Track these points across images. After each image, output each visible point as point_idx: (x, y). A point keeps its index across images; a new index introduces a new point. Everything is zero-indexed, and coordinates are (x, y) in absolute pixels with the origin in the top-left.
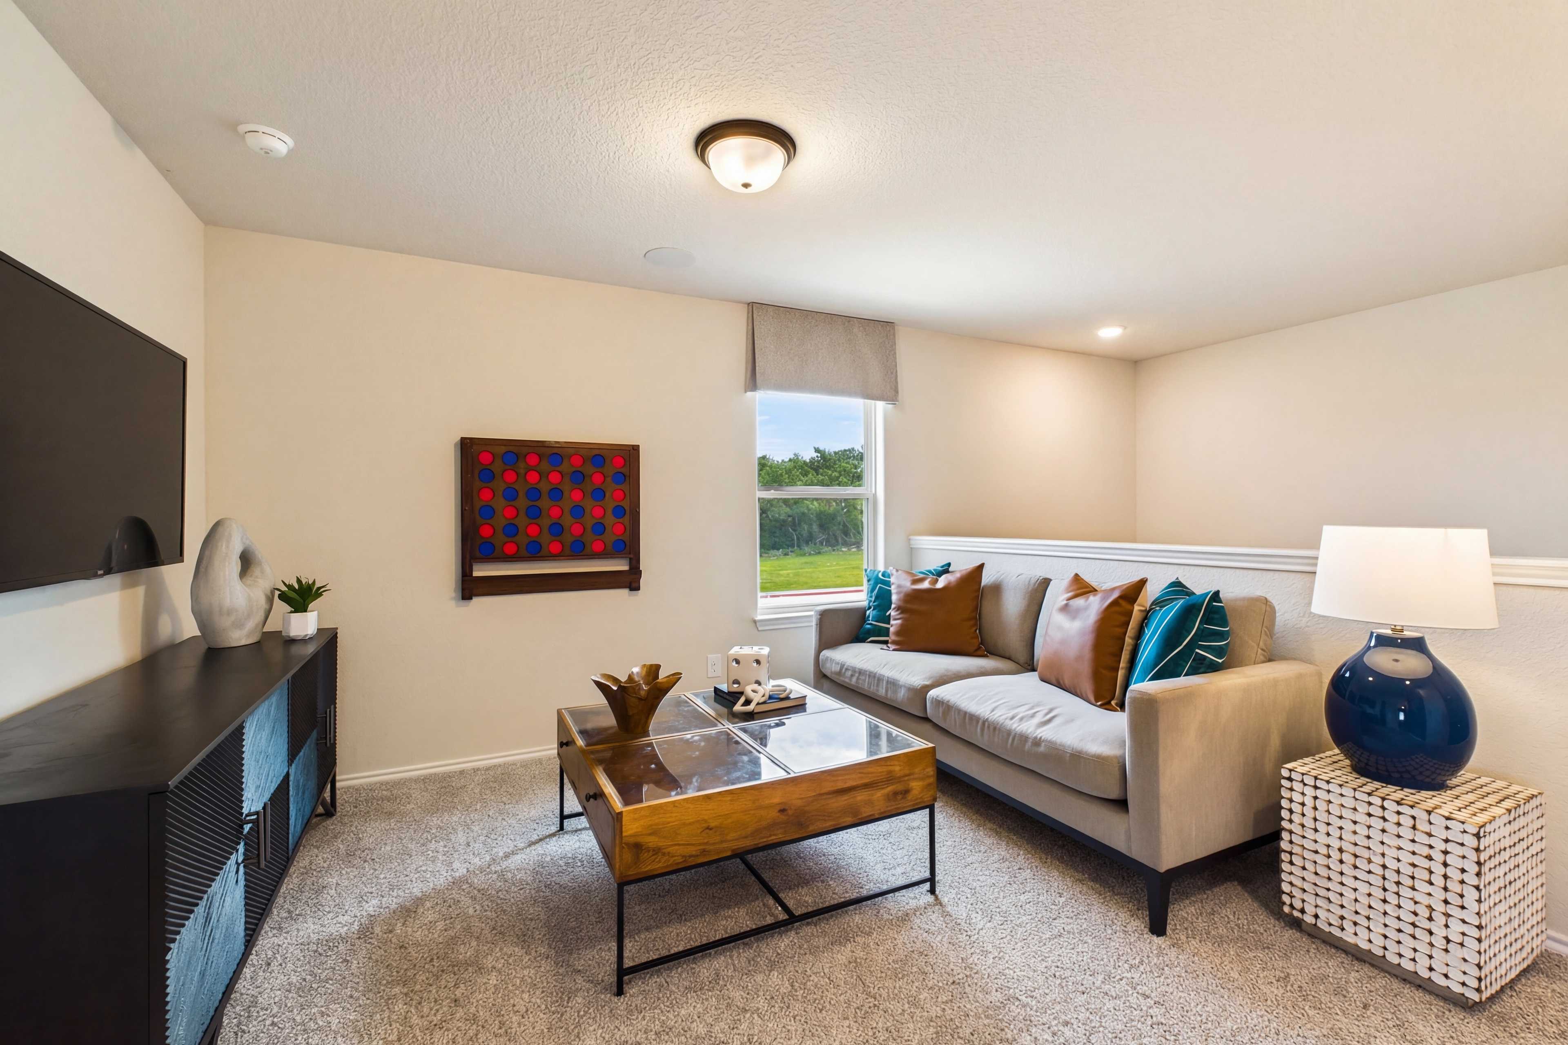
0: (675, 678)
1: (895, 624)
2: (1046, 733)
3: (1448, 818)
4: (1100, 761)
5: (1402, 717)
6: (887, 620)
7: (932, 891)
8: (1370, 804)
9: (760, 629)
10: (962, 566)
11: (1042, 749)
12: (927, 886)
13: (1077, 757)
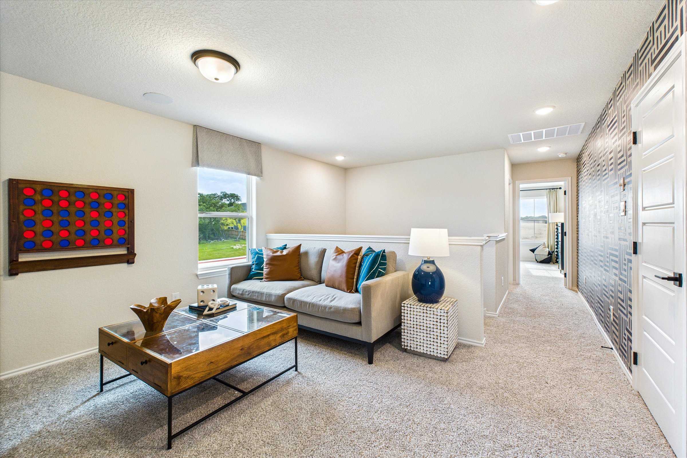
0: (177, 302)
1: (265, 271)
2: (333, 304)
3: (441, 310)
4: (352, 310)
5: (430, 283)
6: (262, 269)
7: (296, 370)
8: (423, 309)
9: (199, 278)
10: (292, 246)
11: (332, 310)
12: (294, 368)
13: (345, 310)
